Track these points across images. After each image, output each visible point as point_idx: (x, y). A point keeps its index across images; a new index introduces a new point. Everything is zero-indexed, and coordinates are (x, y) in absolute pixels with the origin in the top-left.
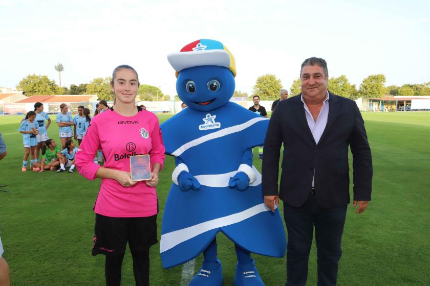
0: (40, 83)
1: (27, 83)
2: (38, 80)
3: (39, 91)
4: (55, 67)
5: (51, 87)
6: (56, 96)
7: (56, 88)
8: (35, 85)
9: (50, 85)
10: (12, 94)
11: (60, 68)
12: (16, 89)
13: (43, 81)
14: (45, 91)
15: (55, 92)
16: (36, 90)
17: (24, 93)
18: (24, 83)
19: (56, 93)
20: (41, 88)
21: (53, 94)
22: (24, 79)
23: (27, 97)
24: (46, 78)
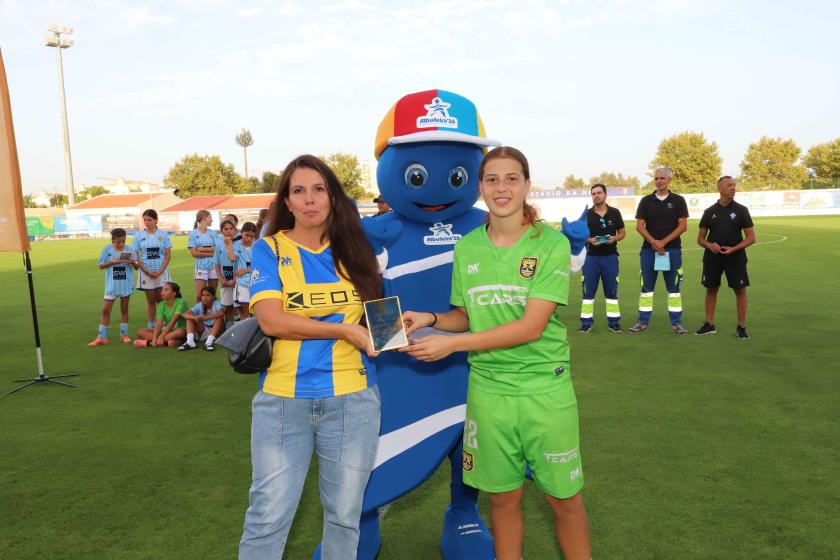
0: (207, 171)
1: (183, 172)
2: (203, 167)
3: (204, 188)
4: (237, 139)
5: (226, 178)
6: (236, 195)
7: (237, 180)
8: (197, 175)
9: (224, 174)
10: (155, 195)
11: (245, 140)
12: (162, 185)
13: (211, 167)
14: (215, 187)
15: (234, 188)
16: (200, 186)
17: (176, 192)
18: (178, 172)
19: (235, 190)
20: (209, 182)
21: (229, 193)
22: (177, 165)
23: (182, 200)
24: (216, 162)
